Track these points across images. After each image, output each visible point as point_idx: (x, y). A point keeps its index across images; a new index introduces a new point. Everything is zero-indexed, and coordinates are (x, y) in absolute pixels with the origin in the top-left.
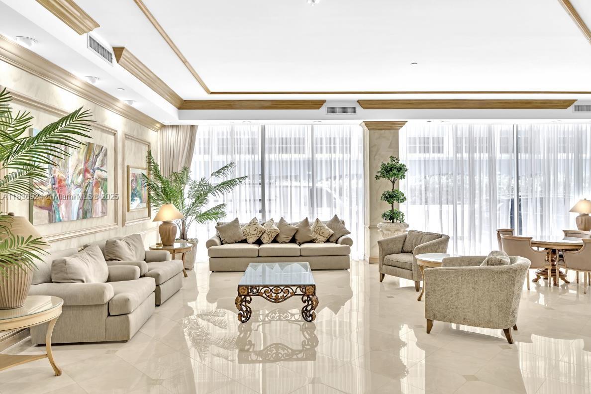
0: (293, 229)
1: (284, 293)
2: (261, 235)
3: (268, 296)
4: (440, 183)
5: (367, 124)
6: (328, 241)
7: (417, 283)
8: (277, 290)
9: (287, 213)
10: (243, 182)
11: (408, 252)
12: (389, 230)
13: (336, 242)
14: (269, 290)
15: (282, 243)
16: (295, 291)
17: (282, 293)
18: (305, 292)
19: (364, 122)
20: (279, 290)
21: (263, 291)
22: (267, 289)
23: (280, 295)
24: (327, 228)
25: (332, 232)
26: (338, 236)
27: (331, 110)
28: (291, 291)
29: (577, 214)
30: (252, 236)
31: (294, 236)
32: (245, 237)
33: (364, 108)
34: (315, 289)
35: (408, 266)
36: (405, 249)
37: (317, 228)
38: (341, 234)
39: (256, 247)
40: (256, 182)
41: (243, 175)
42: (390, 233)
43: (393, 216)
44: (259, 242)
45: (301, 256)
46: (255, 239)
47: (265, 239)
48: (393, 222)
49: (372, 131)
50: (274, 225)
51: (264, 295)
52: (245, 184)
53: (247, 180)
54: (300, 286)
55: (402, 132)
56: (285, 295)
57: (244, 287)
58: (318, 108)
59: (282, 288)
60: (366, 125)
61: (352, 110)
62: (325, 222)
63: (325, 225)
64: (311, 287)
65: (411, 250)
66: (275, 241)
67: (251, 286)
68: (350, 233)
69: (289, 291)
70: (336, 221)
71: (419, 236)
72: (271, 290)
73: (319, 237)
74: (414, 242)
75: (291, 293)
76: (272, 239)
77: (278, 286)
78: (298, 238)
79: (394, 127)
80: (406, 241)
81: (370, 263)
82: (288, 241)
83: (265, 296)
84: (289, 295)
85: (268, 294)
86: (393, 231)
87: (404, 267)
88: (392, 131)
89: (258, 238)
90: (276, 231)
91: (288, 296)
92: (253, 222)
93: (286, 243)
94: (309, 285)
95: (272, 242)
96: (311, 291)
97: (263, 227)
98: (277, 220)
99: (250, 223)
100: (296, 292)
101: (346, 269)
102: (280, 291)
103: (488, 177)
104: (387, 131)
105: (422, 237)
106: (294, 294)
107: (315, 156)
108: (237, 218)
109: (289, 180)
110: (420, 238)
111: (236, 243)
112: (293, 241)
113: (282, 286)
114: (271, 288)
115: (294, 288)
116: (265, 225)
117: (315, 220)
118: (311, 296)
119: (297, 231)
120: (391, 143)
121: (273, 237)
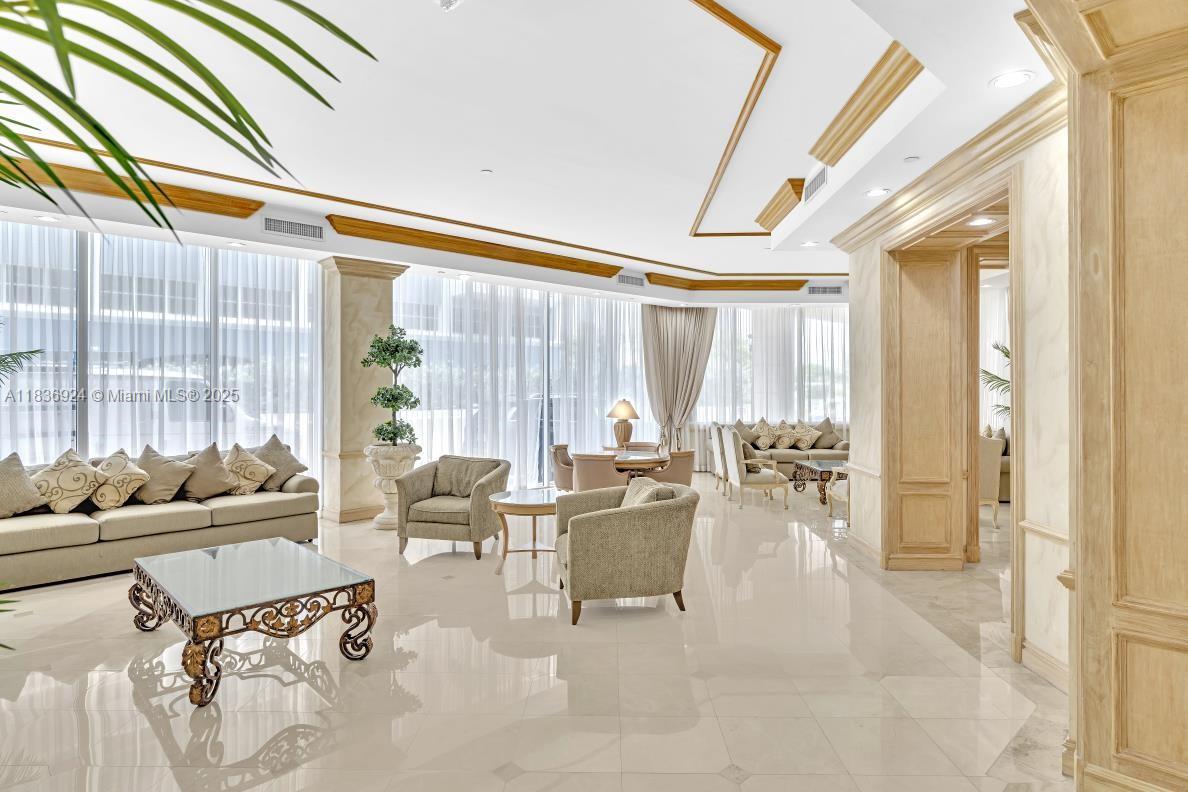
0: (180, 471)
1: (309, 610)
2: (95, 491)
3: (272, 628)
4: (451, 376)
5: (339, 261)
6: (261, 489)
7: (477, 545)
8: (293, 608)
9: (151, 435)
10: (25, 363)
11: (443, 494)
12: (390, 458)
13: (281, 489)
14: (275, 612)
15: (156, 502)
16: (332, 601)
17: (305, 612)
18: (355, 600)
19: (334, 257)
20: (298, 606)
21: (258, 618)
22: (269, 609)
23: (301, 617)
24: (259, 461)
25: (272, 469)
26: (283, 478)
27: (271, 224)
28: (324, 603)
29: (615, 420)
30: (66, 494)
31: (184, 485)
32: (44, 500)
33: (339, 232)
34: (374, 590)
35: (460, 519)
36: (438, 490)
37: (238, 464)
38: (290, 474)
39: (81, 519)
40: (63, 366)
41: (22, 348)
42: (392, 462)
43: (392, 433)
44: (88, 507)
45: (212, 526)
46: (78, 501)
47: (108, 497)
48: (395, 444)
49: (346, 277)
50: (130, 464)
51: (262, 626)
52: (30, 369)
53: (36, 360)
54: (342, 589)
55: (399, 284)
56: (311, 615)
57: (211, 618)
58: (245, 216)
59: (303, 600)
60: (337, 263)
61: (317, 232)
62: (252, 451)
63: (253, 457)
64: (366, 586)
65: (449, 489)
66: (133, 500)
67: (227, 612)
68: (307, 469)
69: (319, 604)
70: (275, 448)
71: (461, 464)
72: (279, 612)
73: (244, 482)
74: (453, 476)
75: (323, 608)
76: (127, 497)
77: (295, 599)
78: (194, 488)
79: (386, 273)
80: (439, 475)
81: (341, 522)
82: (169, 498)
83: (266, 628)
84: (321, 612)
85: (272, 622)
86: (398, 460)
87: (451, 521)
88: (382, 281)
89: (86, 497)
90: (140, 477)
91: (318, 615)
92: (66, 463)
93: (165, 502)
94: (361, 584)
95: (126, 504)
96: (366, 594)
97: (98, 469)
98: (135, 452)
99: (59, 463)
100: (334, 603)
101: (310, 541)
102: (298, 610)
103: (515, 368)
104: (373, 280)
105: (468, 467)
106: (331, 608)
107: (221, 320)
108: (15, 454)
109: (157, 364)
110: (464, 468)
111: (16, 515)
112: (182, 495)
113: (303, 596)
114: (278, 606)
115: (330, 596)
116: (103, 465)
117: (230, 447)
118: (365, 606)
119: (192, 473)
120: (379, 303)
121: (131, 492)
